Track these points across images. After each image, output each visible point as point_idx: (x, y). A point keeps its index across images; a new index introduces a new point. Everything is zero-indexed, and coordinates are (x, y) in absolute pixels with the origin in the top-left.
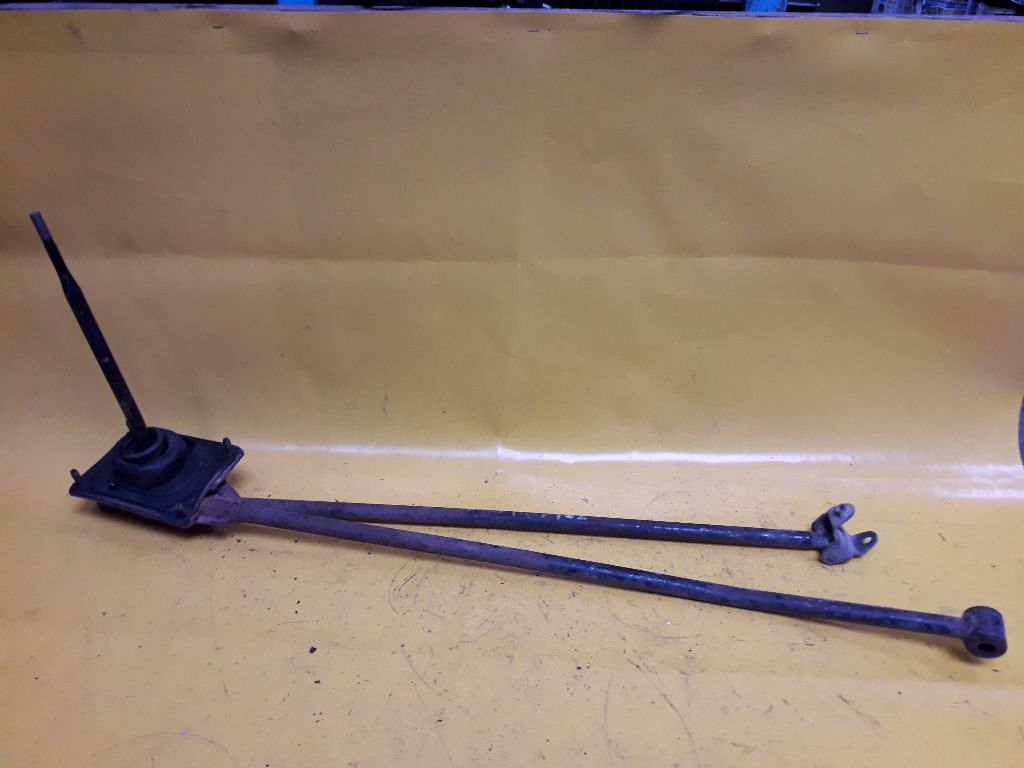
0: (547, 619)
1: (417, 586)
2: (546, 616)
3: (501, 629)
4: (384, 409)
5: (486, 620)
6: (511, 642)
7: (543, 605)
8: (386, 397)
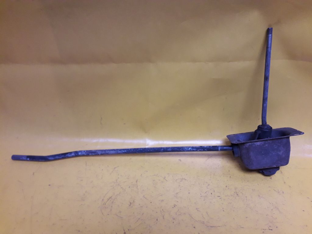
0: (164, 218)
1: (112, 202)
2: (163, 217)
3: (145, 223)
4: (101, 123)
5: (139, 219)
6: (149, 229)
7: (162, 211)
8: (102, 118)
